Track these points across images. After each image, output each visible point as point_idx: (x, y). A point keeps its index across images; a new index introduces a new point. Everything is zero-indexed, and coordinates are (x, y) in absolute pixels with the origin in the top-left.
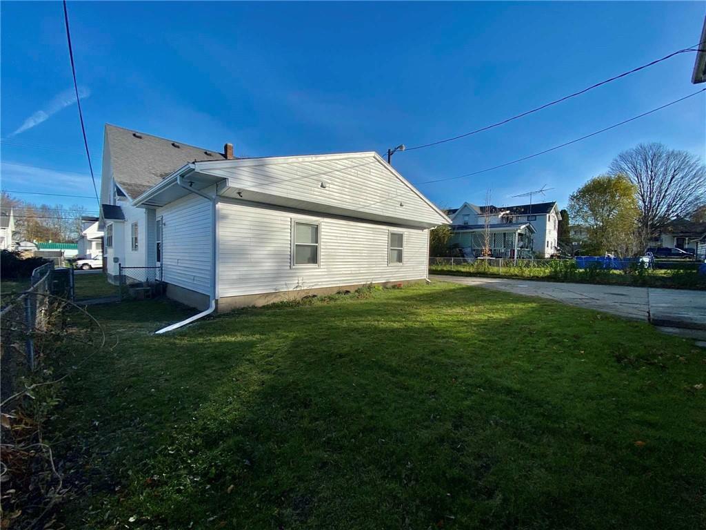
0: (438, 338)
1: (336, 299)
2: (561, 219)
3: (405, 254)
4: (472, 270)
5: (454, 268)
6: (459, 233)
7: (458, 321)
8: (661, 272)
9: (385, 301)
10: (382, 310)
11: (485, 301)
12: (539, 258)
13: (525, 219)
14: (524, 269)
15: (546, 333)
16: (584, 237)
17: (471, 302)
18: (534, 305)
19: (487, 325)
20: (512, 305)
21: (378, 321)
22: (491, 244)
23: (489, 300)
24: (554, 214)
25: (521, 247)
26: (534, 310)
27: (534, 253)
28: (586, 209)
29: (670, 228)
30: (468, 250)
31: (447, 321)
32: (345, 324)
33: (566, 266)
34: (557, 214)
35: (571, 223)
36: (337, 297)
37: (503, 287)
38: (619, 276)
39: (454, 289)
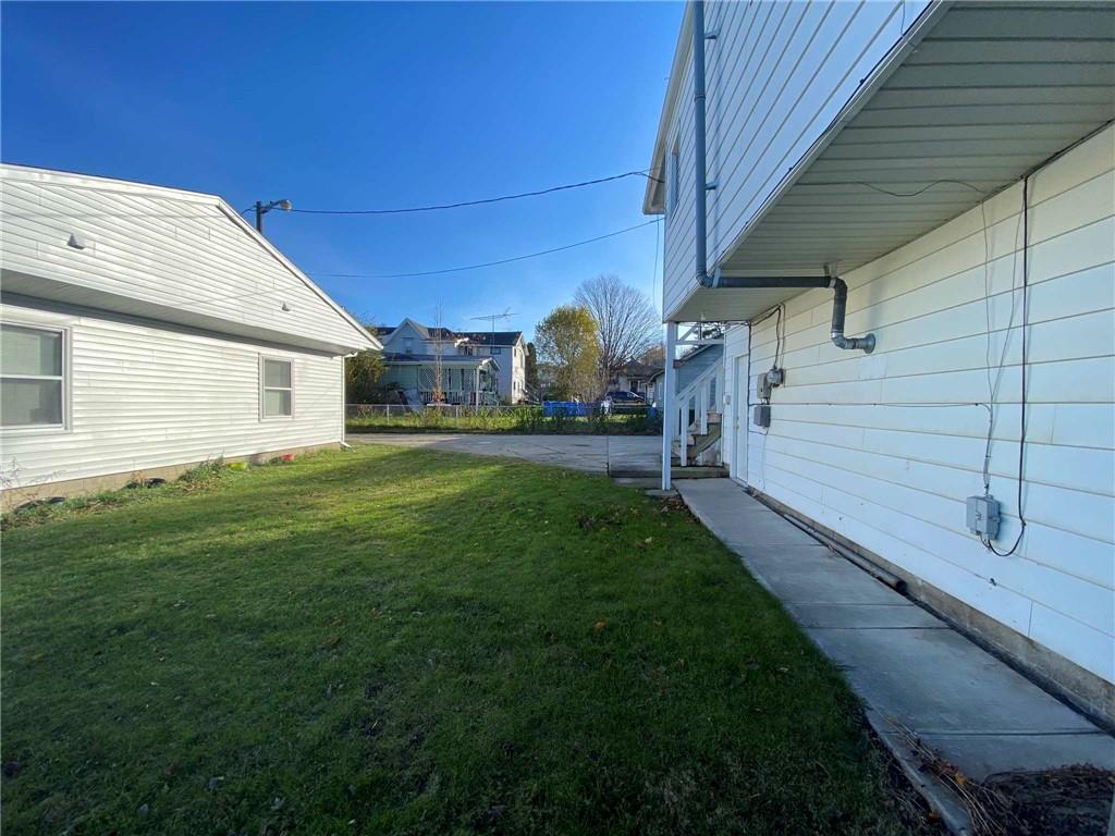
0: (352, 543)
1: (123, 502)
2: (528, 354)
3: (296, 400)
4: (418, 423)
5: (390, 421)
6: (398, 366)
7: (391, 508)
8: (619, 418)
9: (253, 491)
10: (244, 509)
11: (433, 470)
12: (506, 403)
13: (487, 352)
14: (487, 419)
15: (508, 504)
16: (552, 378)
17: (414, 473)
18: (497, 468)
19: (433, 506)
20: (469, 471)
21: (231, 533)
22: (443, 384)
23: (440, 467)
24: (520, 348)
25: (484, 390)
26: (497, 474)
27: (499, 397)
28: (552, 344)
29: (625, 371)
30: (411, 393)
31: (372, 510)
32: (143, 553)
33: (533, 414)
34: (523, 347)
35: (540, 359)
36: (126, 496)
37: (461, 447)
38: (584, 423)
39: (389, 456)
